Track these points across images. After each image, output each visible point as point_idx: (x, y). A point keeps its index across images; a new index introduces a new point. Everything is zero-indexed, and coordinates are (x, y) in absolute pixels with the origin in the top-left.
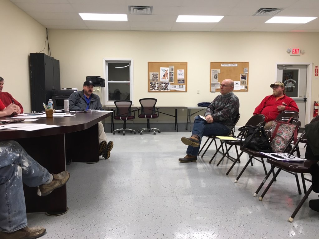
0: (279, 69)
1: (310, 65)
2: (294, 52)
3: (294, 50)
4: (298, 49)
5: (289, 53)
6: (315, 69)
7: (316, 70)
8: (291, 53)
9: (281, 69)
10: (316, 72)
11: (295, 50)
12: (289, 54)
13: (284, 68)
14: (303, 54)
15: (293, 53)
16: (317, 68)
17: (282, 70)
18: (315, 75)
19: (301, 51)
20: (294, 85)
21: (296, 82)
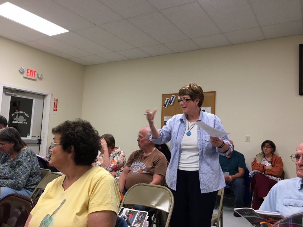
0: (6, 94)
1: (48, 96)
2: (29, 74)
3: (29, 71)
4: (35, 72)
5: (22, 73)
6: (54, 102)
7: (56, 104)
8: (25, 75)
9: (9, 95)
10: (55, 107)
11: (31, 71)
12: (22, 76)
13: (13, 94)
14: (41, 79)
15: (27, 75)
16: (56, 101)
17: (10, 97)
18: (54, 110)
19: (38, 74)
20: (25, 120)
21: (28, 116)
